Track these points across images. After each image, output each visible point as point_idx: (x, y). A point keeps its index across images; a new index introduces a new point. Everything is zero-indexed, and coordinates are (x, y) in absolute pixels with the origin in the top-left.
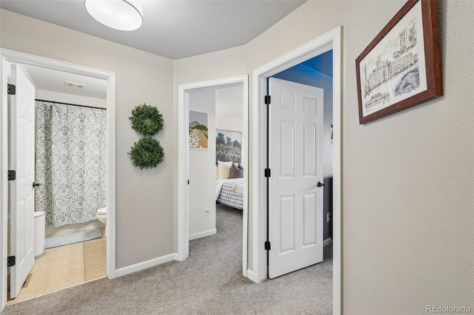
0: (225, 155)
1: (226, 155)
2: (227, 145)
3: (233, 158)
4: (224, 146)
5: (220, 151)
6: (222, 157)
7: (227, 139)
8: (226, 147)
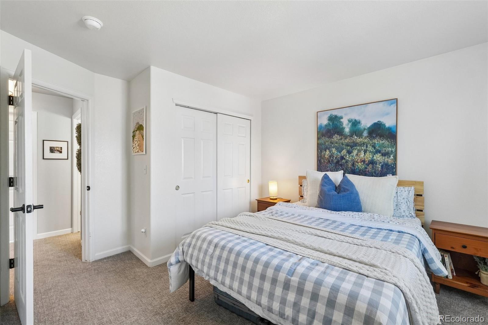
0: (344, 159)
1: (347, 157)
2: (351, 136)
7: (350, 124)
8: (347, 141)
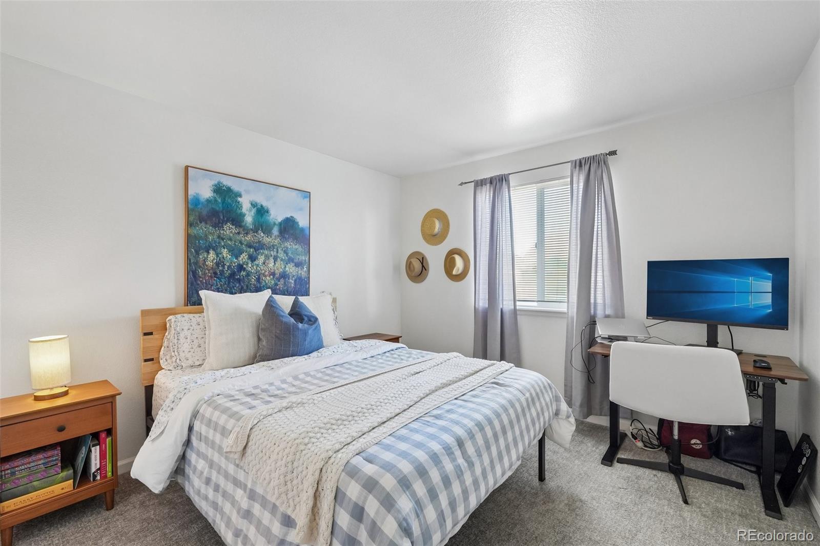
0: (244, 269)
1: (249, 267)
2: (255, 231)
3: (279, 280)
4: (239, 233)
5: (225, 252)
6: (233, 275)
7: (254, 210)
8: (249, 238)
